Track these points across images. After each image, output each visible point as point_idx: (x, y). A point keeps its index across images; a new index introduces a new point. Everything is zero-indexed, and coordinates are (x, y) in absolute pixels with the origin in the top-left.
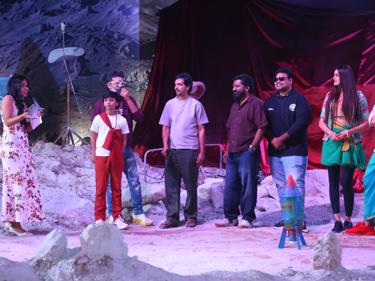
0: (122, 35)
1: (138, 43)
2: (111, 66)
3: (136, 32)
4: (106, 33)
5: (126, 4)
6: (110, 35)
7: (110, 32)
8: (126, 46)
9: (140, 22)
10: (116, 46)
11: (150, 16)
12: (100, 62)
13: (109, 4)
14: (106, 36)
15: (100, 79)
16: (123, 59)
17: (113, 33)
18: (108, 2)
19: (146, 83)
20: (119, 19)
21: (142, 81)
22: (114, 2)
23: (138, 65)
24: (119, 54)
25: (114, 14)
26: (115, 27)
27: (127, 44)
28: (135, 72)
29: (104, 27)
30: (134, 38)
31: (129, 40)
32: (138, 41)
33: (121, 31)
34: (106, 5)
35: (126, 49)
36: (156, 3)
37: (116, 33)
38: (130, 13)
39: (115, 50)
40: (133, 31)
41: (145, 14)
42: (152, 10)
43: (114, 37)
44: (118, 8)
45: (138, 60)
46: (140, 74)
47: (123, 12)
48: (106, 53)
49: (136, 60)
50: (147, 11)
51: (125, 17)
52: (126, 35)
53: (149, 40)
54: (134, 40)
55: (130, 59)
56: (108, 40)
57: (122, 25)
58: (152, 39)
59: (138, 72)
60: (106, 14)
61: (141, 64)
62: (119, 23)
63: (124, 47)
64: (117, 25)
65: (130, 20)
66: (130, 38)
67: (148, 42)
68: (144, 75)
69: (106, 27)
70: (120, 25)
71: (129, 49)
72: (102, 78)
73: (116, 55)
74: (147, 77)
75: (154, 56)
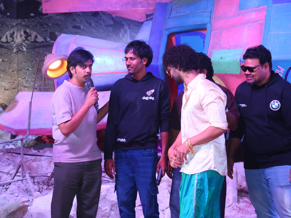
8: (0, 3)
19: (23, 44)
21: (19, 41)
23: (14, 24)
27: (2, 1)
28: (12, 32)
35: (0, 7)
45: (14, 19)
46: (17, 35)
49: (12, 19)
55: (5, 17)
59: (15, 32)
61: (19, 22)
68: (21, 36)
71: (4, 6)
74: (25, 37)
75: (32, 15)
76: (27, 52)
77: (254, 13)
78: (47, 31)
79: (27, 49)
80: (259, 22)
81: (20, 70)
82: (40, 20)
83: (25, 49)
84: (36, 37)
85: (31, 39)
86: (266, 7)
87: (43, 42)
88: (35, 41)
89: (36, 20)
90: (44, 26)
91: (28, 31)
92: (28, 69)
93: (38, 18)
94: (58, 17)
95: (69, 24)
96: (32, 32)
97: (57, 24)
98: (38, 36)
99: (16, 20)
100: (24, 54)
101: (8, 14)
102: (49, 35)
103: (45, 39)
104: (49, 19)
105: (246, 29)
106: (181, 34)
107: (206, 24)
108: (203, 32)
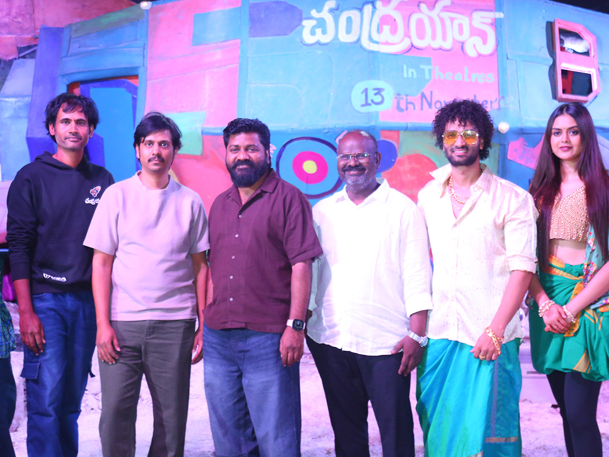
77: (219, 50)
80: (228, 67)
86: (239, 41)
105: (207, 78)
106: (90, 85)
107: (136, 68)
108: (132, 81)
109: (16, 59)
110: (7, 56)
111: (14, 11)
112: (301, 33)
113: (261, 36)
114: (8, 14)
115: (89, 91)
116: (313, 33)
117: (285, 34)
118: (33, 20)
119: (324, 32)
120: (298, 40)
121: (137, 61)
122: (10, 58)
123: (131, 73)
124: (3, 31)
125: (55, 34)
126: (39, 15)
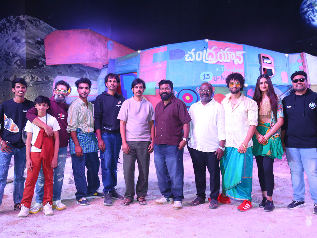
0: (15, 54)
1: (26, 59)
2: (8, 73)
3: (23, 53)
4: (4, 53)
5: (17, 36)
6: (7, 54)
7: (7, 52)
8: (18, 61)
9: (26, 47)
10: (11, 61)
11: (32, 44)
12: (2, 70)
13: (6, 36)
14: (4, 55)
15: (2, 80)
16: (16, 68)
17: (9, 53)
18: (5, 34)
19: (30, 82)
20: (13, 45)
21: (28, 81)
22: (9, 35)
23: (25, 72)
24: (13, 66)
25: (10, 42)
26: (10, 49)
27: (18, 60)
28: (24, 76)
29: (3, 49)
30: (22, 56)
31: (20, 57)
32: (25, 58)
33: (15, 52)
34: (4, 36)
35: (18, 63)
36: (36, 36)
37: (11, 53)
38: (20, 42)
39: (11, 63)
40: (22, 52)
41: (29, 43)
42: (33, 40)
43: (10, 55)
44: (12, 39)
46: (27, 77)
47: (15, 41)
48: (5, 65)
49: (24, 69)
50: (30, 41)
51: (17, 44)
52: (18, 54)
53: (32, 58)
54: (23, 57)
55: (20, 68)
56: (6, 57)
57: (14, 48)
58: (34, 57)
59: (26, 76)
60: (4, 42)
61: (28, 71)
62: (13, 47)
63: (16, 61)
64: (12, 48)
65: (20, 46)
66: (20, 56)
67: (32, 59)
68: (29, 78)
69: (5, 49)
70: (13, 48)
71: (20, 62)
72: (3, 80)
73: (11, 66)
74: (31, 79)
75: (35, 67)
76: (33, 87)
77: (160, 64)
78: (44, 75)
79: (32, 85)
80: (163, 69)
81: (29, 97)
82: (39, 69)
83: (31, 85)
84: (38, 78)
85: (35, 80)
86: (166, 61)
87: (41, 81)
88: (37, 81)
89: (37, 70)
90: (42, 73)
91: (33, 75)
92: (33, 96)
93: (38, 68)
94: (49, 68)
95: (55, 71)
96: (35, 76)
97: (49, 72)
98: (39, 78)
99: (26, 70)
100: (31, 88)
101: (22, 67)
102: (45, 77)
103: (43, 79)
104: (44, 69)
105: (157, 72)
106: (123, 75)
107: (136, 70)
108: (135, 74)
109: (102, 68)
110: (100, 68)
111: (102, 55)
112: (185, 58)
113: (173, 59)
114: (101, 56)
115: (123, 77)
116: (188, 58)
117: (180, 59)
118: (107, 57)
119: (192, 58)
120: (184, 60)
121: (137, 68)
122: (101, 68)
123: (135, 71)
124: (99, 61)
125: (113, 61)
126: (109, 56)
